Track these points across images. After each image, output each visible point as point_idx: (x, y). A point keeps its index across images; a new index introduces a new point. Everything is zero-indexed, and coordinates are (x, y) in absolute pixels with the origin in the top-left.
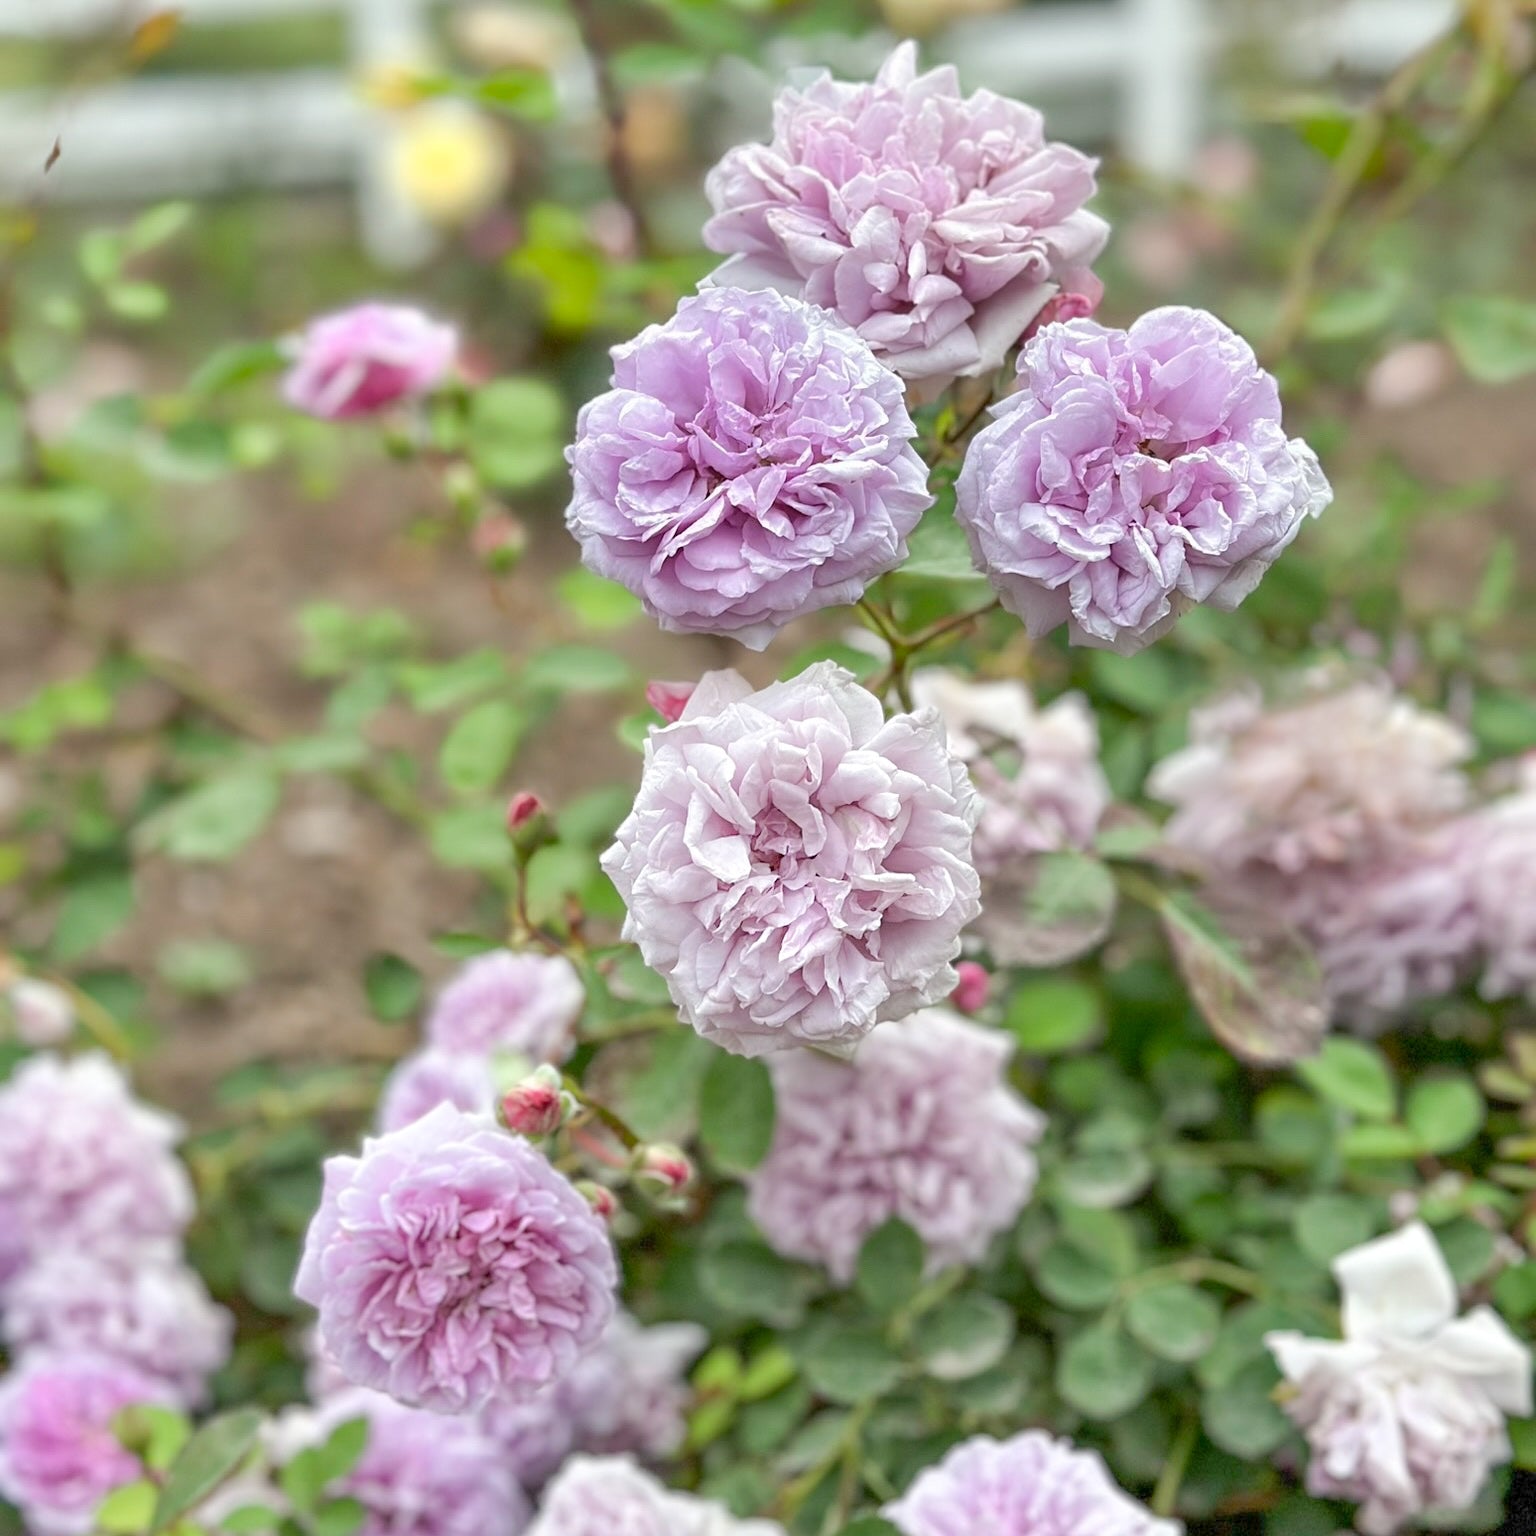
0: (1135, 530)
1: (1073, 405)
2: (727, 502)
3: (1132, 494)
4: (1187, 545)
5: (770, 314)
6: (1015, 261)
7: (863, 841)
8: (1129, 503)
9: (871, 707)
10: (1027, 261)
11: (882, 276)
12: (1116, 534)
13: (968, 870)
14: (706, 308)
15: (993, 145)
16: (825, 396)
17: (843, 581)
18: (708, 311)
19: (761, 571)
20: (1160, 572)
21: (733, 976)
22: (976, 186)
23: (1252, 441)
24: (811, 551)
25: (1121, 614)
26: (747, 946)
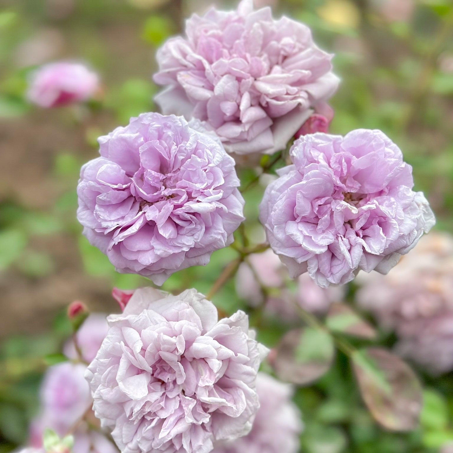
0: (340, 239)
1: (313, 179)
2: (145, 218)
3: (339, 221)
4: (363, 248)
5: (173, 127)
6: (291, 104)
7: (203, 380)
8: (338, 226)
9: (212, 312)
10: (296, 105)
11: (228, 108)
12: (330, 240)
13: (253, 394)
14: (143, 123)
15: (285, 45)
16: (195, 169)
17: (201, 255)
18: (144, 124)
19: (159, 253)
20: (350, 261)
21: (138, 440)
22: (277, 64)
23: (398, 196)
24: (184, 244)
25: (332, 276)
26: (146, 425)
